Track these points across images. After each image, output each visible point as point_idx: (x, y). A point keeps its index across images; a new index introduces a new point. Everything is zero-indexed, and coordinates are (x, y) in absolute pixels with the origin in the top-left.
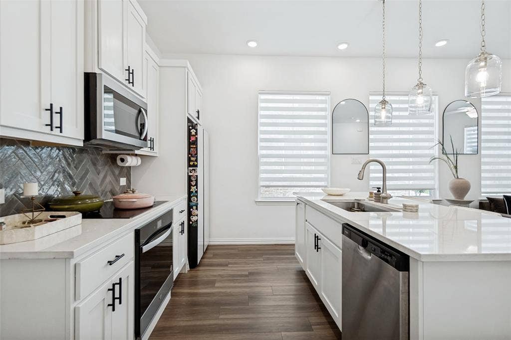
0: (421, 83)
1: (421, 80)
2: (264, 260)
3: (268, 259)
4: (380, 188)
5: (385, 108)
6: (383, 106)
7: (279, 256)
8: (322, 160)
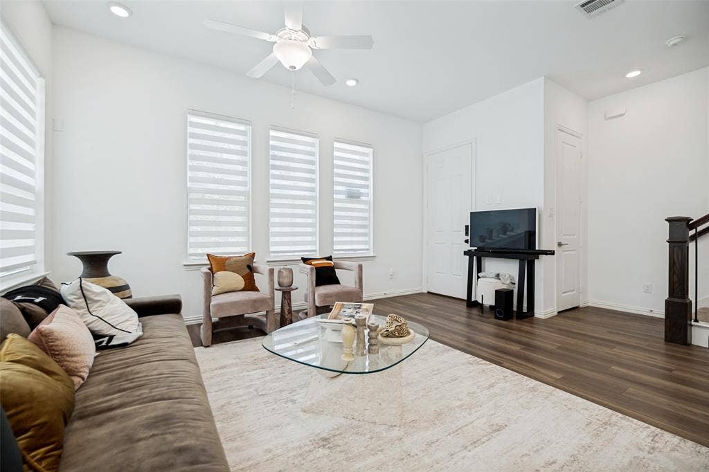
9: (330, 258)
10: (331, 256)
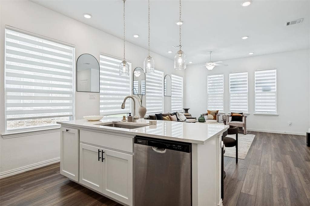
0: (150, 57)
1: (149, 55)
2: (24, 189)
3: (28, 186)
4: (131, 113)
5: (125, 66)
6: (124, 64)
7: (38, 180)
8: (68, 96)
9: (242, 114)
10: (243, 113)
